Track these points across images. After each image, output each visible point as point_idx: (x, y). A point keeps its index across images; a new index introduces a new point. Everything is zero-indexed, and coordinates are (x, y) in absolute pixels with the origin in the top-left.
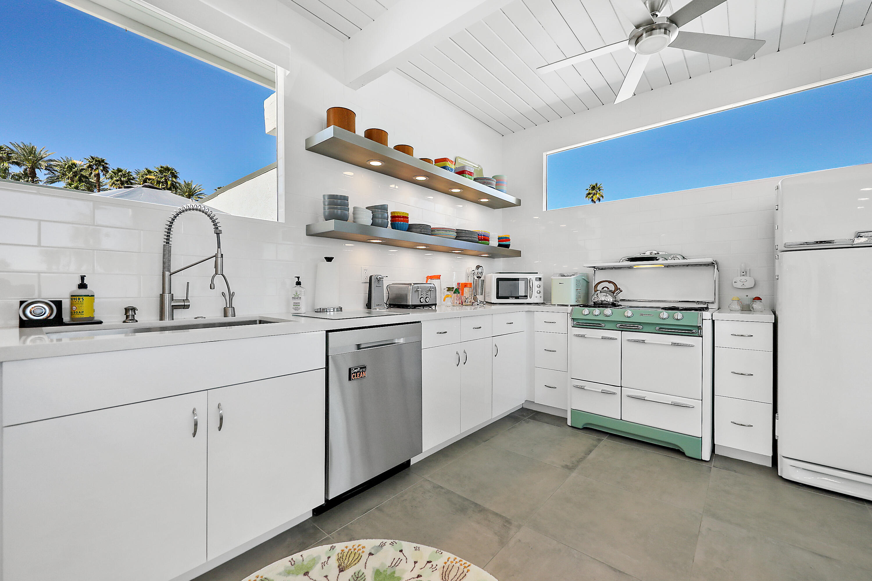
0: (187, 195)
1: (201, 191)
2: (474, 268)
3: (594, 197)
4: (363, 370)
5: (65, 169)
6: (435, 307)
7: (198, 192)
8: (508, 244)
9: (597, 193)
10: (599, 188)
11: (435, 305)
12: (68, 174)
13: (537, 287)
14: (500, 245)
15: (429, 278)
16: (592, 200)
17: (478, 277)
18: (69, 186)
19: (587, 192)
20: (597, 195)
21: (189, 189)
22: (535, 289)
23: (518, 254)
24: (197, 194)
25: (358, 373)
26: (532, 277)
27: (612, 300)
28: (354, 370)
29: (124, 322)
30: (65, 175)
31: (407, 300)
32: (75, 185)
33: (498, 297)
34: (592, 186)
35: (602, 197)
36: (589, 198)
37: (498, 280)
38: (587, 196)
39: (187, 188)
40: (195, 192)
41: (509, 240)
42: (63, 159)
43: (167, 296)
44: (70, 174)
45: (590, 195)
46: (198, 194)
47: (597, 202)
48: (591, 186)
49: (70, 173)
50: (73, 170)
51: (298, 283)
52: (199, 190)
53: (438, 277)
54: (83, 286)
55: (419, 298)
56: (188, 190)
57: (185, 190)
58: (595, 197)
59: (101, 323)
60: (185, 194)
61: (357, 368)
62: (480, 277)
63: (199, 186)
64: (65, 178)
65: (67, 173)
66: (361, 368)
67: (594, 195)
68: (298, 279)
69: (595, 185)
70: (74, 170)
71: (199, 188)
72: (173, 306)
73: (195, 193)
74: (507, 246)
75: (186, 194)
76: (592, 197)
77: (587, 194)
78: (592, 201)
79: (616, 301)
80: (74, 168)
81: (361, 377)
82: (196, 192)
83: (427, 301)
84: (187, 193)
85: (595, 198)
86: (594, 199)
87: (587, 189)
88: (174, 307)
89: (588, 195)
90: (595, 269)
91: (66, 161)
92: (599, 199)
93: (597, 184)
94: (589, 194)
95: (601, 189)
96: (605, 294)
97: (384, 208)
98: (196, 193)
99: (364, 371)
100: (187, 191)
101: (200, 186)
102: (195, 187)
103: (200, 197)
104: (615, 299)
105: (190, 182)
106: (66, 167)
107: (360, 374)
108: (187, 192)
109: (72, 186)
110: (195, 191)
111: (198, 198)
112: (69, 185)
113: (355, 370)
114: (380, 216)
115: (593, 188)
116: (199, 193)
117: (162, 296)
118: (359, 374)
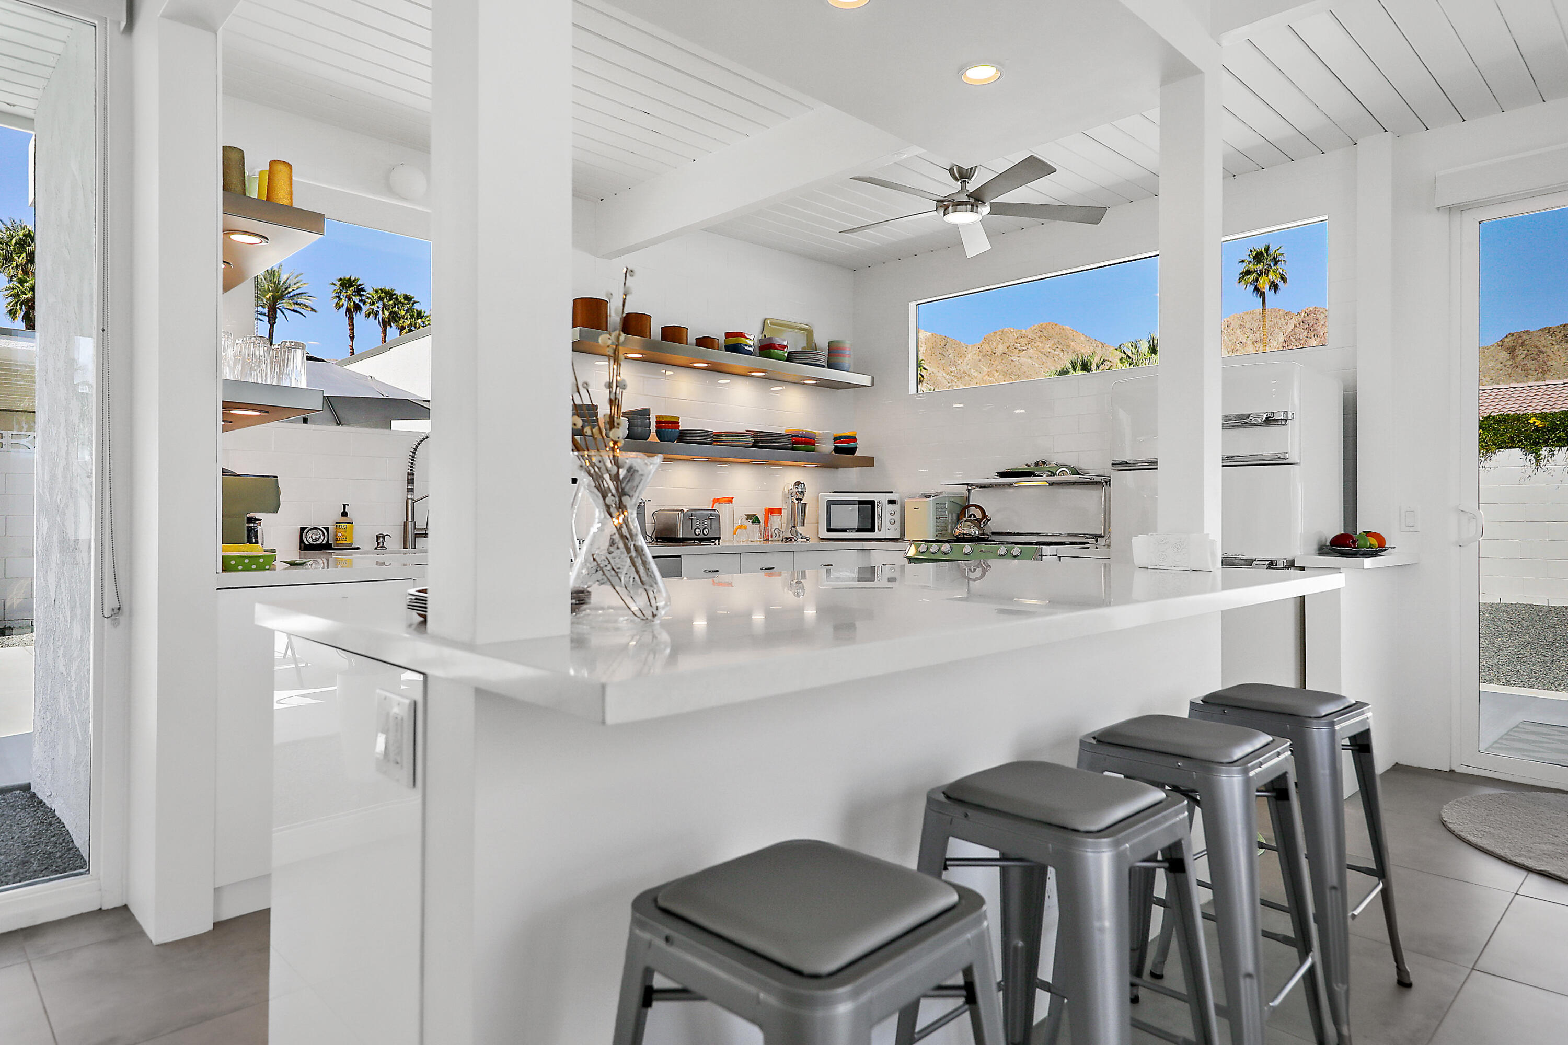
0: (270, 297)
1: (300, 288)
2: (791, 485)
3: (1261, 280)
5: (10, 246)
6: (719, 541)
7: (293, 290)
8: (853, 446)
9: (1269, 271)
10: (1274, 258)
11: (719, 538)
12: (16, 258)
13: (890, 513)
14: (837, 450)
15: (716, 501)
16: (1256, 289)
17: (797, 499)
18: (19, 286)
19: (1242, 268)
20: (1270, 276)
21: (275, 283)
22: (887, 518)
23: (869, 462)
24: (291, 294)
26: (885, 498)
27: (977, 533)
29: (376, 549)
30: (10, 261)
31: (675, 532)
32: (31, 282)
33: (829, 530)
34: (1254, 253)
35: (1283, 279)
36: (1247, 283)
37: (830, 503)
38: (1240, 280)
39: (271, 281)
40: (287, 292)
41: (854, 439)
42: (5, 223)
43: (410, 524)
44: (21, 258)
45: (1249, 276)
46: (294, 295)
47: (1269, 294)
48: (1251, 251)
49: (20, 256)
50: (27, 248)
52: (296, 286)
53: (730, 500)
54: (344, 514)
55: (694, 528)
56: (271, 287)
57: (266, 286)
58: (1264, 281)
59: (358, 548)
60: (264, 296)
62: (801, 500)
63: (295, 275)
64: (11, 267)
65: (14, 255)
67: (1259, 276)
69: (1263, 250)
70: (30, 248)
71: (295, 281)
72: (416, 534)
73: (287, 294)
74: (852, 451)
75: (268, 297)
76: (1257, 280)
77: (1241, 273)
78: (1255, 293)
79: (983, 534)
80: (30, 245)
82: (290, 290)
83: (705, 533)
84: (270, 294)
85: (1264, 283)
86: (1261, 286)
87: (1243, 261)
88: (418, 535)
89: (1244, 276)
90: (969, 488)
91: (11, 228)
92: (1274, 286)
93: (1269, 247)
94: (1248, 272)
95: (1279, 261)
96: (970, 524)
97: (645, 413)
98: (289, 293)
100: (270, 289)
101: (297, 276)
102: (287, 280)
103: (299, 301)
104: (981, 532)
105: (275, 268)
106: (13, 241)
108: (270, 291)
109: (26, 285)
110: (286, 289)
111: (294, 304)
112: (19, 283)
114: (639, 424)
115: (1258, 257)
116: (295, 292)
117: (405, 524)
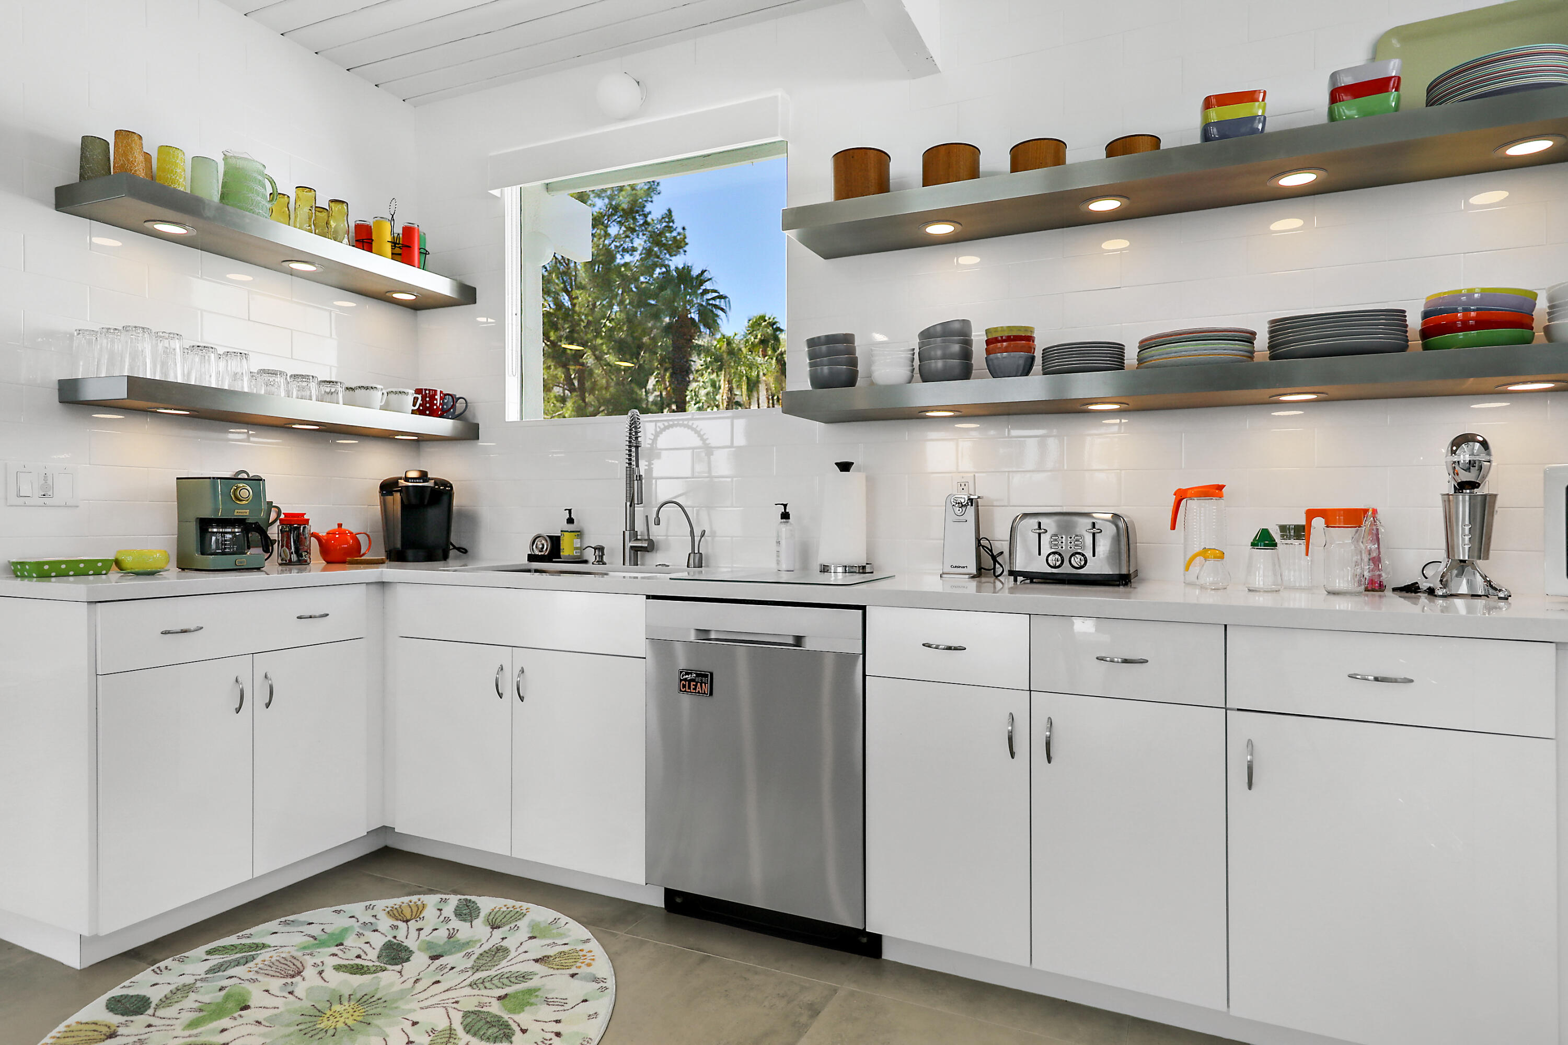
4: (702, 680)
17: (1459, 486)
25: (692, 683)
28: (685, 675)
43: (627, 534)
51: (785, 516)
53: (1212, 492)
54: (570, 520)
55: (1045, 552)
61: (691, 674)
62: (1473, 485)
66: (698, 675)
68: (785, 509)
72: (631, 547)
81: (699, 692)
99: (705, 684)
107: (696, 686)
113: (687, 676)
114: (939, 353)
117: (624, 534)
118: (693, 685)
